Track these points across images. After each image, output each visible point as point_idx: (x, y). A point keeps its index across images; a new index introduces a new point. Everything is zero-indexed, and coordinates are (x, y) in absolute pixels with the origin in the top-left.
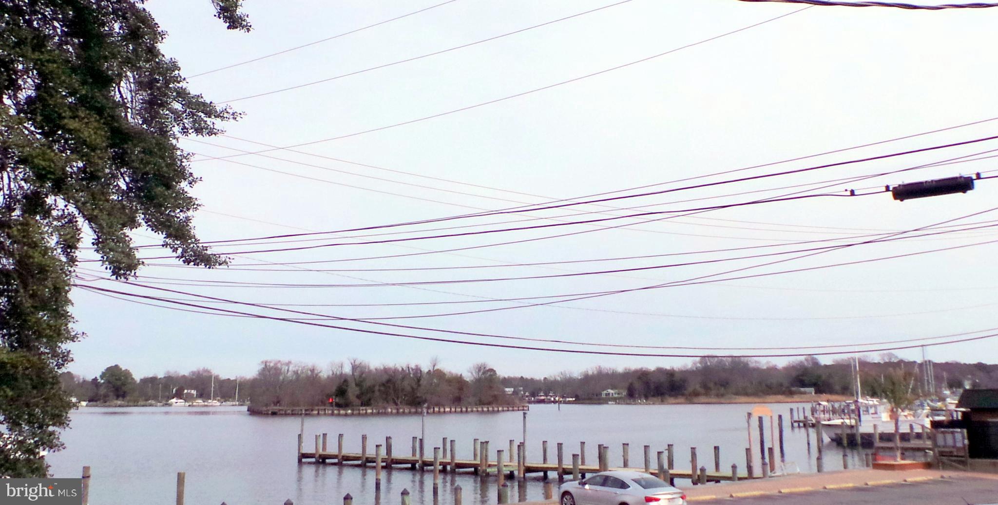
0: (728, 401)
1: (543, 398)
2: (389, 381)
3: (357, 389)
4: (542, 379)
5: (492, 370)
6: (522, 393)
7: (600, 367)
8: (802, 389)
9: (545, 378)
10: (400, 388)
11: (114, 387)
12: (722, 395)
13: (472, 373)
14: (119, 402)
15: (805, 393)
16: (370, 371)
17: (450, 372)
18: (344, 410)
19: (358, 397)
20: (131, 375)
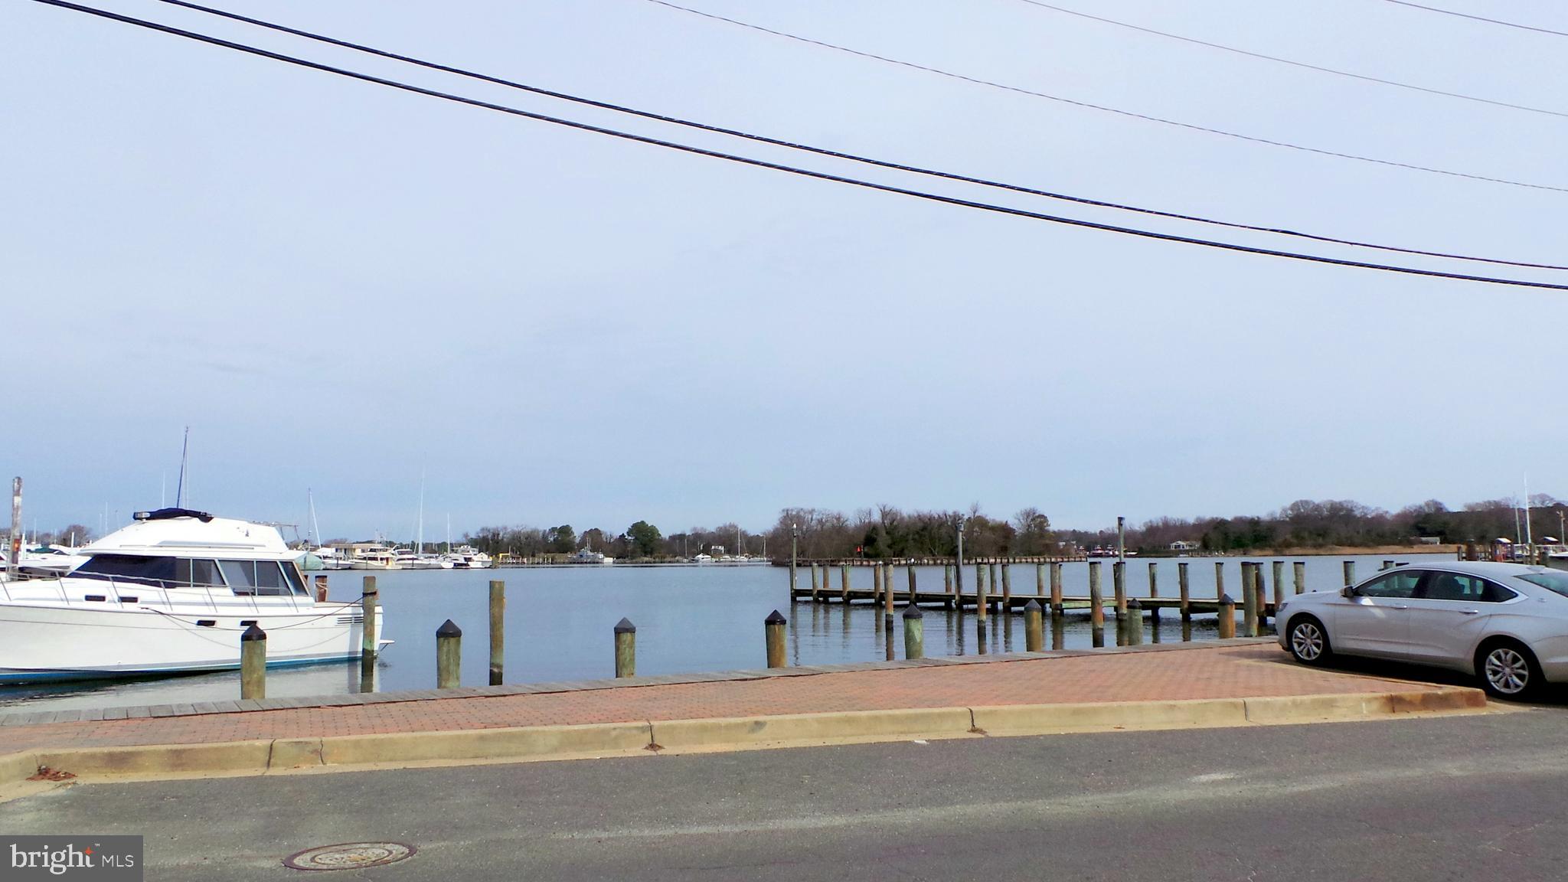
0: (1329, 553)
1: (1100, 552)
2: (924, 529)
3: (888, 537)
4: (1098, 532)
5: (1042, 516)
6: (1075, 547)
7: (1165, 517)
8: (1424, 539)
9: (1101, 532)
10: (937, 537)
11: (641, 544)
12: (1321, 546)
13: (1019, 520)
14: (646, 559)
15: (1427, 543)
16: (902, 519)
17: (993, 520)
18: (874, 561)
19: (890, 546)
20: (658, 531)
